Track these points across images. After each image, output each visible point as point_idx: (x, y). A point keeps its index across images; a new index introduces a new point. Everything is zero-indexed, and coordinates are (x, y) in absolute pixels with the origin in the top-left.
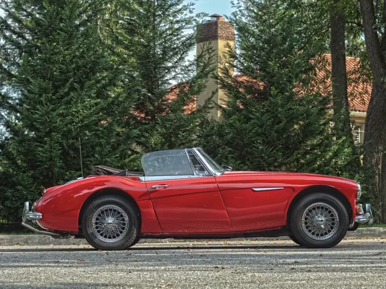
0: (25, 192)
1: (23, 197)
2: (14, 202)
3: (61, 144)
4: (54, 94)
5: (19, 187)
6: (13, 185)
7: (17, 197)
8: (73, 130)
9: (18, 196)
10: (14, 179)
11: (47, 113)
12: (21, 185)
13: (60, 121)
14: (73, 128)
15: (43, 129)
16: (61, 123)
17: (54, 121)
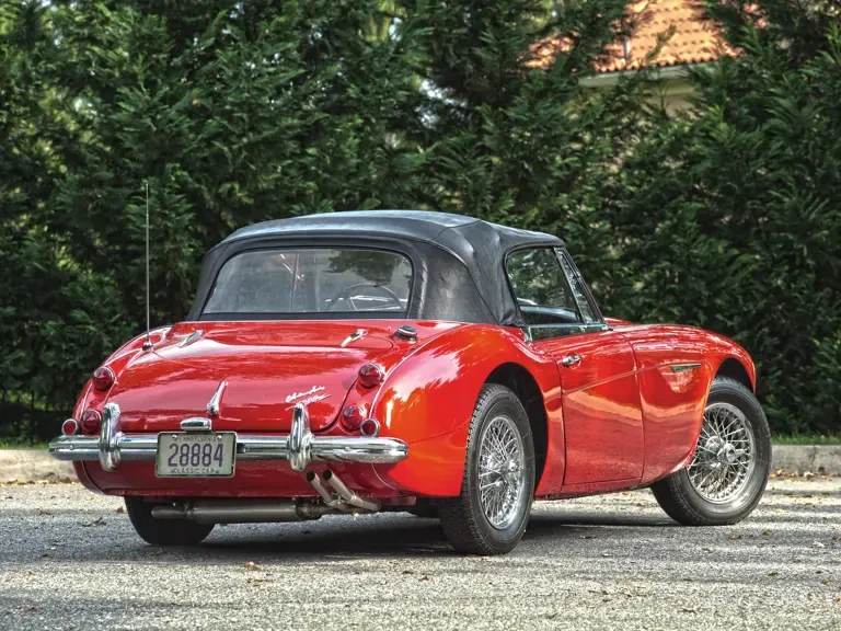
0: (92, 328)
1: (89, 342)
2: (64, 356)
3: (194, 196)
4: (174, 54)
5: (78, 314)
6: (63, 308)
7: (72, 340)
8: (229, 155)
9: (76, 337)
10: (65, 290)
11: (151, 109)
12: (83, 308)
13: (191, 129)
14: (226, 149)
15: (140, 151)
16: (191, 136)
17: (171, 131)
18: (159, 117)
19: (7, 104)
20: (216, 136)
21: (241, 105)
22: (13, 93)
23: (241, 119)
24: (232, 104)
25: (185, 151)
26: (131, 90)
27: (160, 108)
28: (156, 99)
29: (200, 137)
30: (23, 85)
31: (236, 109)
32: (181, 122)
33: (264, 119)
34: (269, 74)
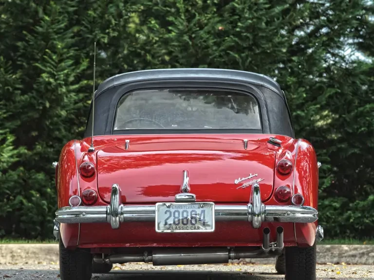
8: (239, 61)
13: (215, 43)
14: (237, 56)
15: (183, 58)
16: (215, 48)
17: (201, 45)
18: (193, 36)
19: (107, 31)
20: (231, 48)
21: (247, 29)
22: (112, 24)
23: (248, 37)
24: (241, 28)
25: (211, 57)
26: (176, 19)
27: (194, 30)
28: (192, 25)
29: (221, 49)
30: (117, 20)
31: (243, 31)
32: (208, 38)
33: (263, 37)
34: (266, 9)
